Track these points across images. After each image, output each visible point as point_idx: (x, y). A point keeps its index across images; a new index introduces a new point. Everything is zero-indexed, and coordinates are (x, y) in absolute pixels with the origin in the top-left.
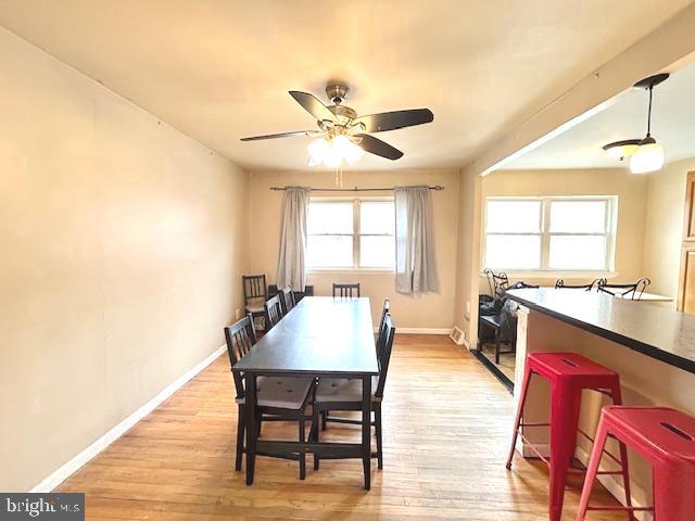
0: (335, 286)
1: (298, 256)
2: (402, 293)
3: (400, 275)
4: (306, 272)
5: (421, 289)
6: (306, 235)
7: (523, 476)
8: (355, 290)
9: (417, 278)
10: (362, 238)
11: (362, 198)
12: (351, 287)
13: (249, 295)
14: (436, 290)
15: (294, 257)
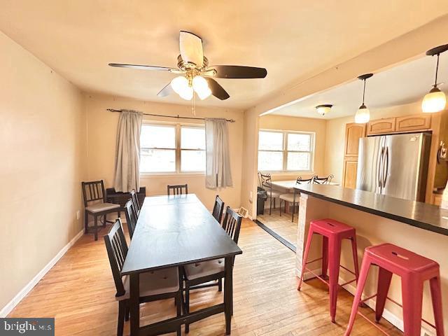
0: (169, 187)
1: (133, 165)
2: (211, 189)
3: (210, 177)
4: (140, 177)
5: (222, 185)
6: (139, 148)
7: (307, 292)
8: (184, 189)
9: (220, 179)
10: (182, 151)
11: (182, 124)
12: (181, 187)
13: (89, 198)
14: (231, 186)
15: (130, 165)
